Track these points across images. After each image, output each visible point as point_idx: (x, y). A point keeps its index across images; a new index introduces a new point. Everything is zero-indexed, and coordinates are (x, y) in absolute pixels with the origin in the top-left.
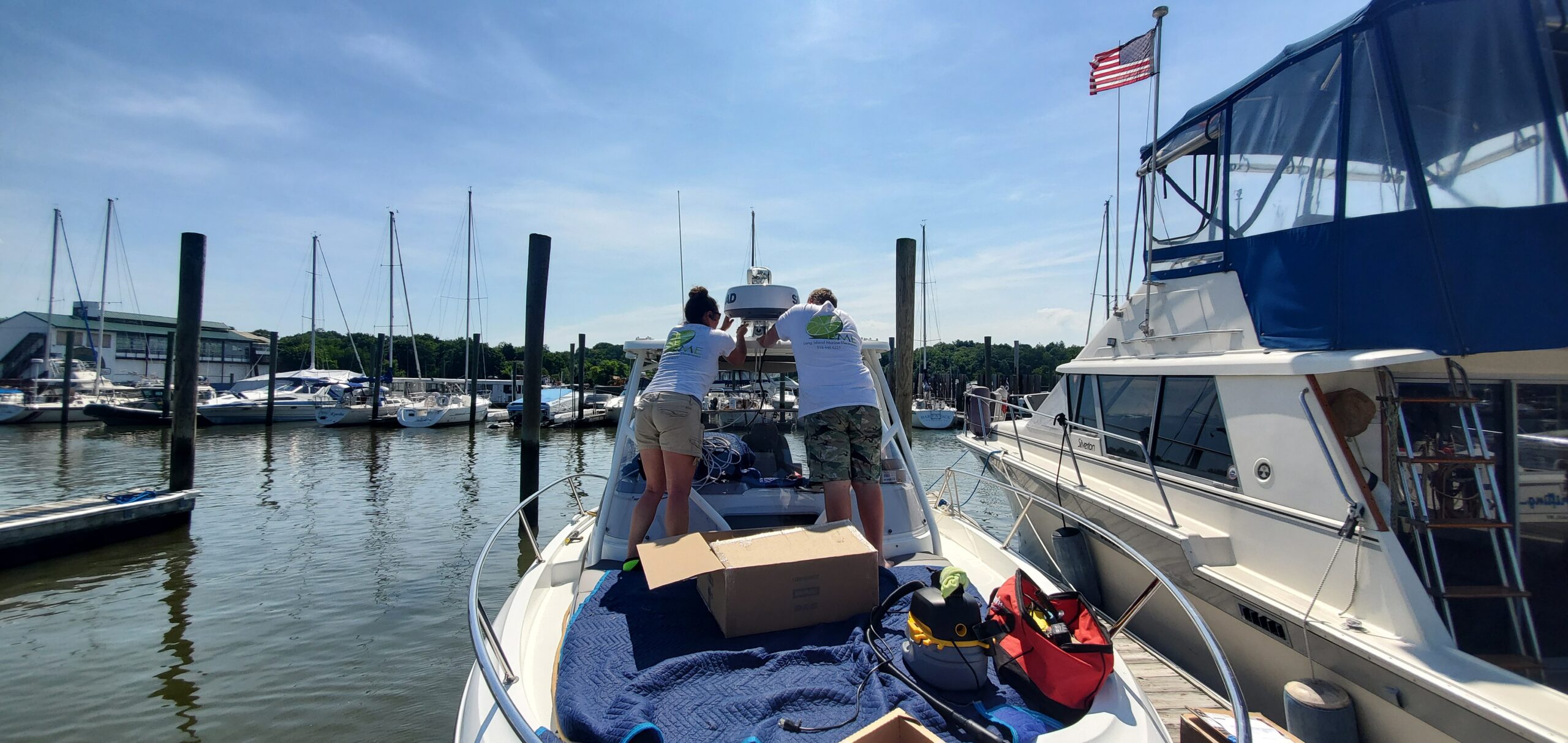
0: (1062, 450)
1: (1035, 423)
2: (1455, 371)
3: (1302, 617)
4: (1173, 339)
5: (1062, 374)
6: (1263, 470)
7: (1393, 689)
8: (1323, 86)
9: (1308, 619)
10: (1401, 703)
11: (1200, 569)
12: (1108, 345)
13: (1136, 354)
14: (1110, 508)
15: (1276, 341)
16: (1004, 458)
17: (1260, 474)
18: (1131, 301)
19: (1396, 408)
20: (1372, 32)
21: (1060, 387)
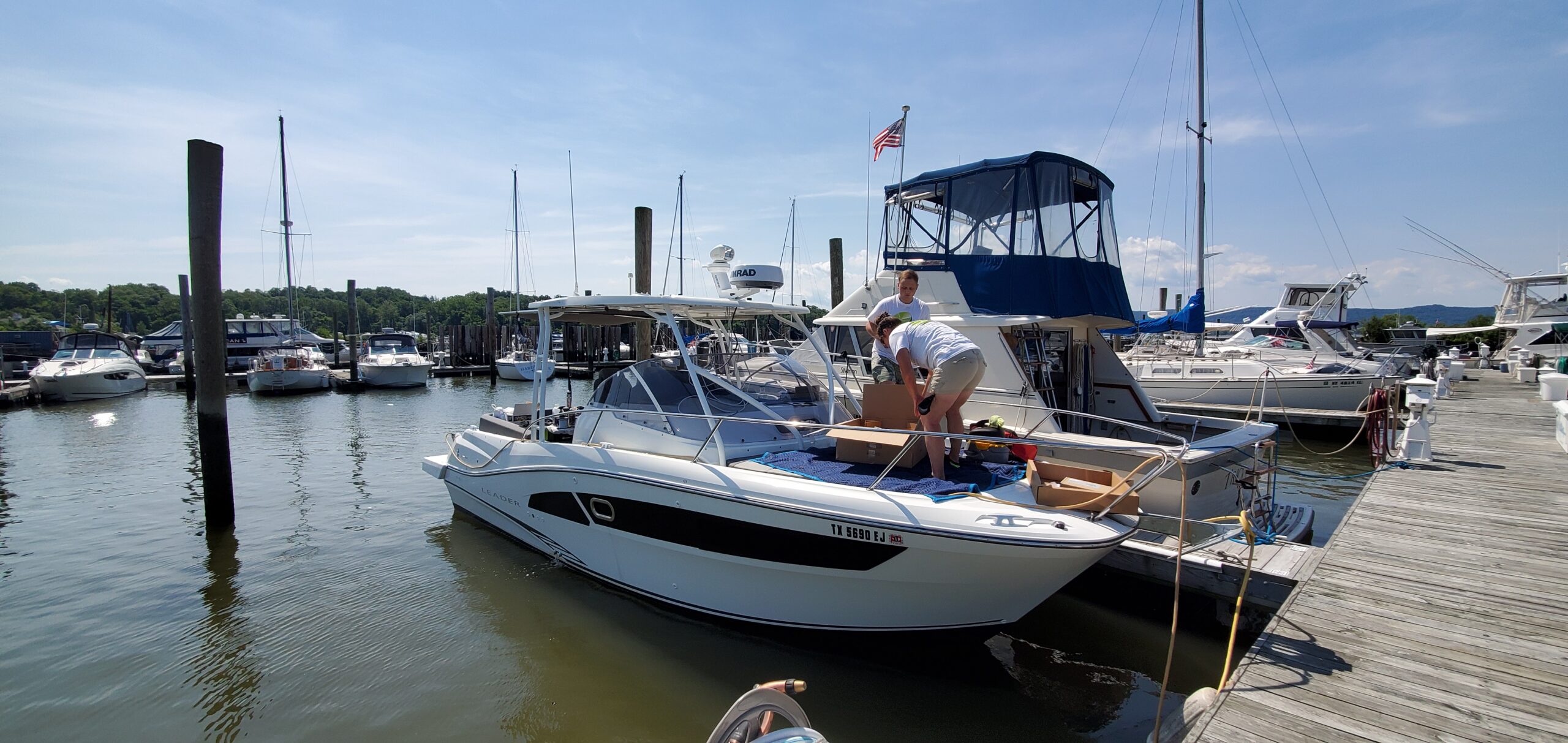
8: (1004, 188)
15: (981, 310)
18: (876, 281)
19: (1025, 342)
20: (1029, 169)
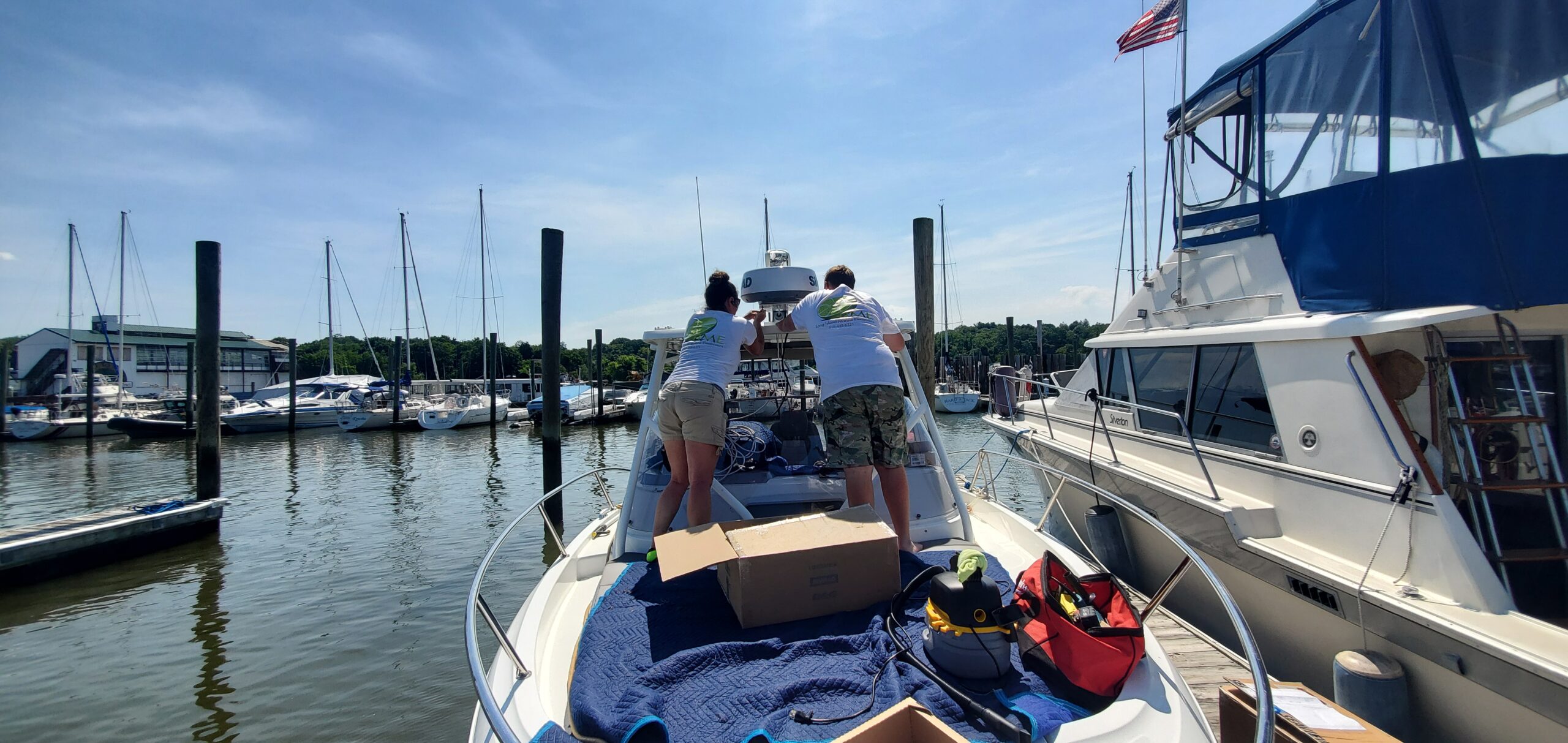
0: (1094, 427)
1: (1063, 400)
2: (1506, 328)
3: (1356, 587)
4: (1208, 307)
5: (1091, 349)
6: (1309, 438)
7: (1453, 656)
8: (1361, 36)
9: (1362, 588)
10: (1463, 670)
11: (1245, 541)
12: (1139, 316)
13: (1169, 325)
14: (1147, 484)
15: (1318, 304)
16: (1033, 437)
17: (1305, 442)
18: (1161, 270)
19: (1446, 369)
21: (1089, 362)
